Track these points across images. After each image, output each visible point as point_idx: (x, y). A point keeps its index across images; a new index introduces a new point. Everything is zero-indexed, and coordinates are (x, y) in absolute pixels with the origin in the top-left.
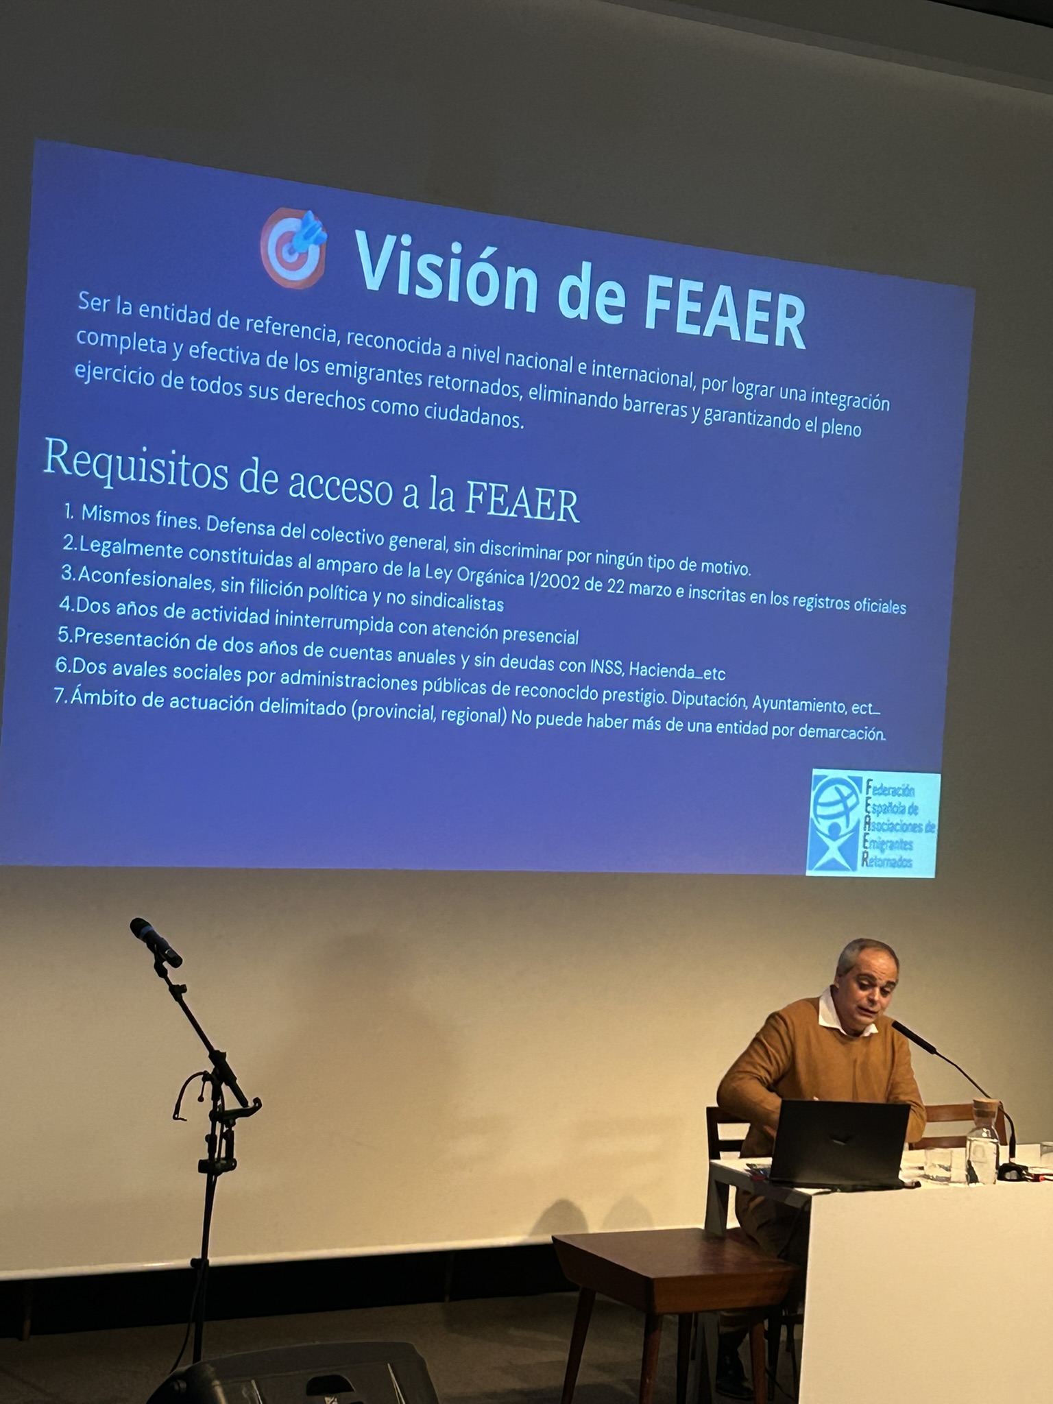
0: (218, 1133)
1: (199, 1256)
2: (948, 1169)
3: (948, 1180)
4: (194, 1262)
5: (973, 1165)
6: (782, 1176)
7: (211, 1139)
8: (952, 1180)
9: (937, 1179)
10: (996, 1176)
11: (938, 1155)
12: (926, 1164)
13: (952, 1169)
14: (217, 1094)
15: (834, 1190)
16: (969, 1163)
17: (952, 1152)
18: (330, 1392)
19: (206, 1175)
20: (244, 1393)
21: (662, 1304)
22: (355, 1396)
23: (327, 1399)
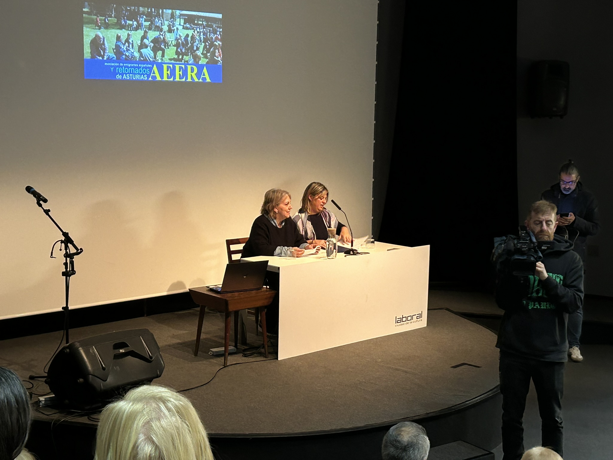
0: (68, 262)
1: (64, 306)
4: (63, 308)
7: (66, 264)
18: (121, 348)
19: (65, 277)
20: (91, 351)
21: (231, 308)
22: (130, 349)
23: (120, 350)
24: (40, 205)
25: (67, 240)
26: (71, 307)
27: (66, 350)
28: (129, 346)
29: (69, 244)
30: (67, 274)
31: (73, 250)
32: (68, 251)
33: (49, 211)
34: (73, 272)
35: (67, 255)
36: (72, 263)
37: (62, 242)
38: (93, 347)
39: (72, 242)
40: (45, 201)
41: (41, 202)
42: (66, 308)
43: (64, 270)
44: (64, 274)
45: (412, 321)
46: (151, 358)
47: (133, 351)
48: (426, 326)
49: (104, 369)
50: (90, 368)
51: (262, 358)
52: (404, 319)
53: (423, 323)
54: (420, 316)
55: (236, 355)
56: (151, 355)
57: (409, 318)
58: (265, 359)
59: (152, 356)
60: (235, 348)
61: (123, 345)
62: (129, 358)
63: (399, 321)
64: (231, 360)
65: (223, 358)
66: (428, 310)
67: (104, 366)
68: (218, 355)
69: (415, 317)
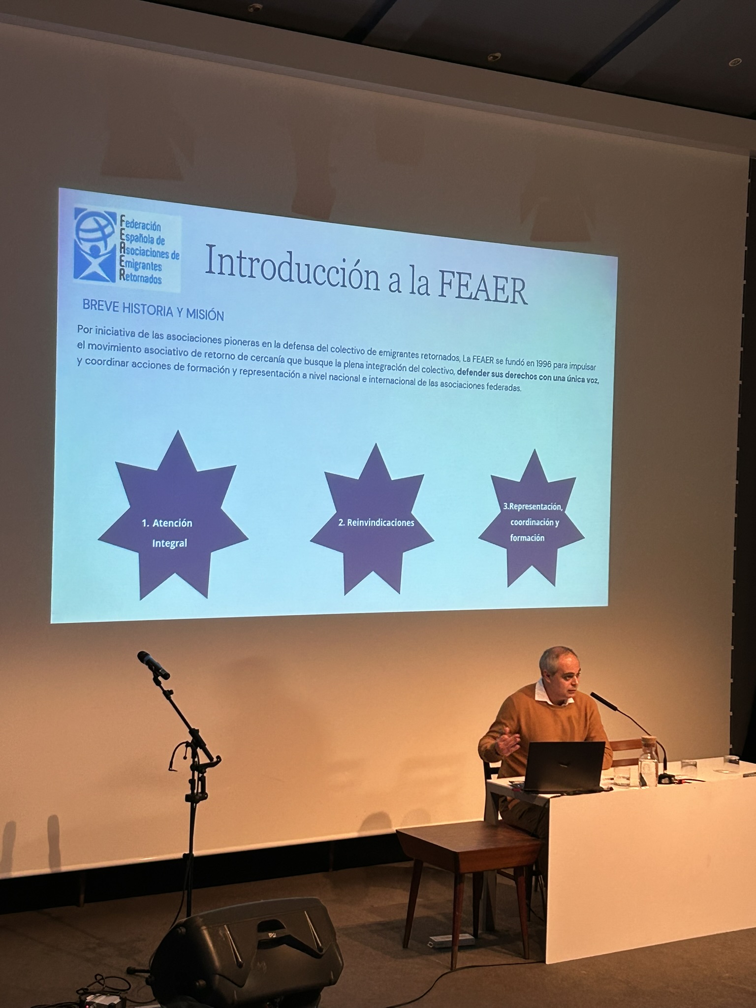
0: (196, 778)
1: (187, 851)
2: (628, 779)
3: (628, 785)
4: (185, 855)
5: (643, 776)
6: (531, 787)
7: (192, 782)
8: (631, 785)
9: (622, 785)
10: (657, 782)
11: (622, 770)
12: (615, 776)
13: (630, 779)
14: (195, 755)
15: (562, 795)
16: (641, 774)
17: (630, 769)
18: (271, 930)
19: (190, 803)
20: (221, 933)
21: (465, 868)
22: (286, 931)
23: (270, 934)
24: (158, 683)
25: (196, 742)
26: (196, 853)
27: (181, 930)
28: (284, 928)
30: (193, 799)
32: (196, 760)
33: (171, 692)
34: (204, 796)
35: (196, 767)
36: (202, 780)
37: (188, 744)
38: (225, 926)
39: (203, 746)
40: (166, 676)
41: (160, 678)
42: (188, 857)
43: (189, 792)
44: (188, 798)
46: (321, 949)
47: (290, 935)
49: (240, 965)
50: (217, 963)
51: (519, 958)
55: (473, 951)
56: (320, 945)
58: (522, 961)
59: (322, 947)
60: (472, 937)
61: (274, 925)
62: (284, 947)
64: (464, 959)
65: (450, 954)
67: (240, 960)
68: (441, 948)
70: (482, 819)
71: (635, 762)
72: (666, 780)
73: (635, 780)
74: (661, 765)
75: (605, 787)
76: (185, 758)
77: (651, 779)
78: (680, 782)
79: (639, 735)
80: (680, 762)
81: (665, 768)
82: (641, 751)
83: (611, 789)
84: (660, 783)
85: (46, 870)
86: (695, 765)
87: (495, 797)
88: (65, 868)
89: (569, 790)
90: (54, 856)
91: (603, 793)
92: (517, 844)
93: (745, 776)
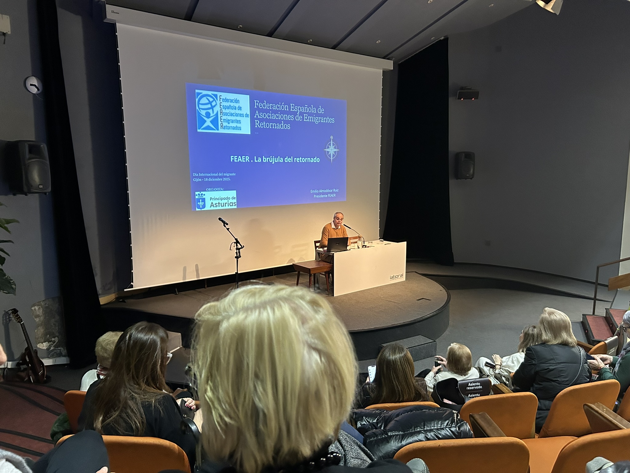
0: (238, 252)
1: (236, 272)
3: (354, 248)
4: (236, 273)
6: (329, 250)
7: (236, 253)
9: (353, 249)
11: (353, 245)
12: (351, 246)
14: (237, 245)
15: (337, 252)
16: (358, 245)
17: (355, 244)
19: (236, 259)
21: (312, 272)
24: (225, 226)
25: (237, 242)
26: (239, 272)
29: (238, 244)
30: (237, 257)
31: (240, 247)
32: (237, 247)
33: (229, 229)
34: (240, 257)
35: (237, 249)
36: (239, 252)
37: (235, 243)
39: (239, 243)
40: (227, 224)
41: (225, 225)
42: (237, 273)
43: (236, 256)
44: (236, 257)
45: (398, 278)
48: (405, 280)
52: (394, 277)
53: (404, 279)
54: (402, 275)
57: (397, 277)
58: (328, 296)
63: (392, 278)
66: (406, 272)
69: (399, 276)
70: (315, 260)
71: (356, 242)
72: (364, 247)
73: (357, 247)
74: (363, 243)
75: (348, 249)
76: (234, 246)
77: (361, 247)
78: (368, 247)
79: (357, 235)
80: (368, 242)
81: (364, 243)
82: (358, 239)
83: (350, 250)
84: (363, 247)
85: (196, 279)
86: (372, 242)
87: (318, 254)
88: (201, 278)
89: (339, 251)
90: (198, 275)
91: (348, 251)
92: (326, 266)
93: (385, 244)
